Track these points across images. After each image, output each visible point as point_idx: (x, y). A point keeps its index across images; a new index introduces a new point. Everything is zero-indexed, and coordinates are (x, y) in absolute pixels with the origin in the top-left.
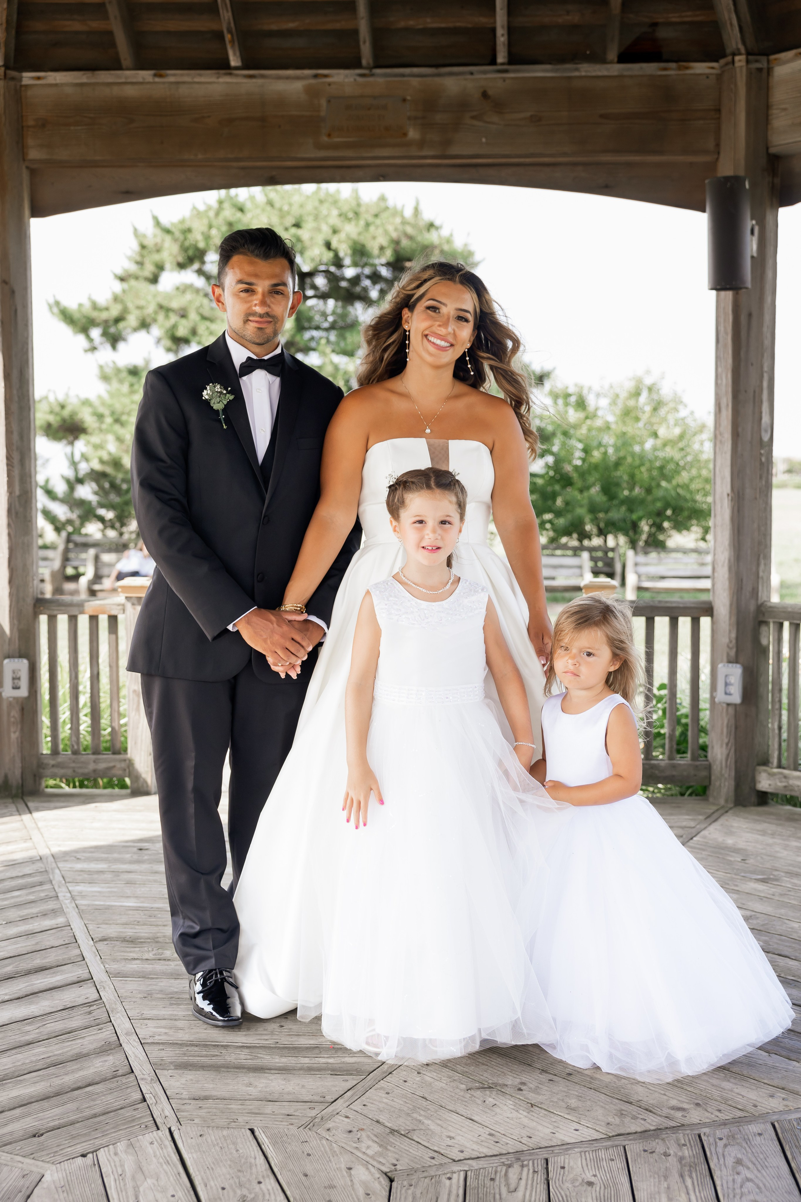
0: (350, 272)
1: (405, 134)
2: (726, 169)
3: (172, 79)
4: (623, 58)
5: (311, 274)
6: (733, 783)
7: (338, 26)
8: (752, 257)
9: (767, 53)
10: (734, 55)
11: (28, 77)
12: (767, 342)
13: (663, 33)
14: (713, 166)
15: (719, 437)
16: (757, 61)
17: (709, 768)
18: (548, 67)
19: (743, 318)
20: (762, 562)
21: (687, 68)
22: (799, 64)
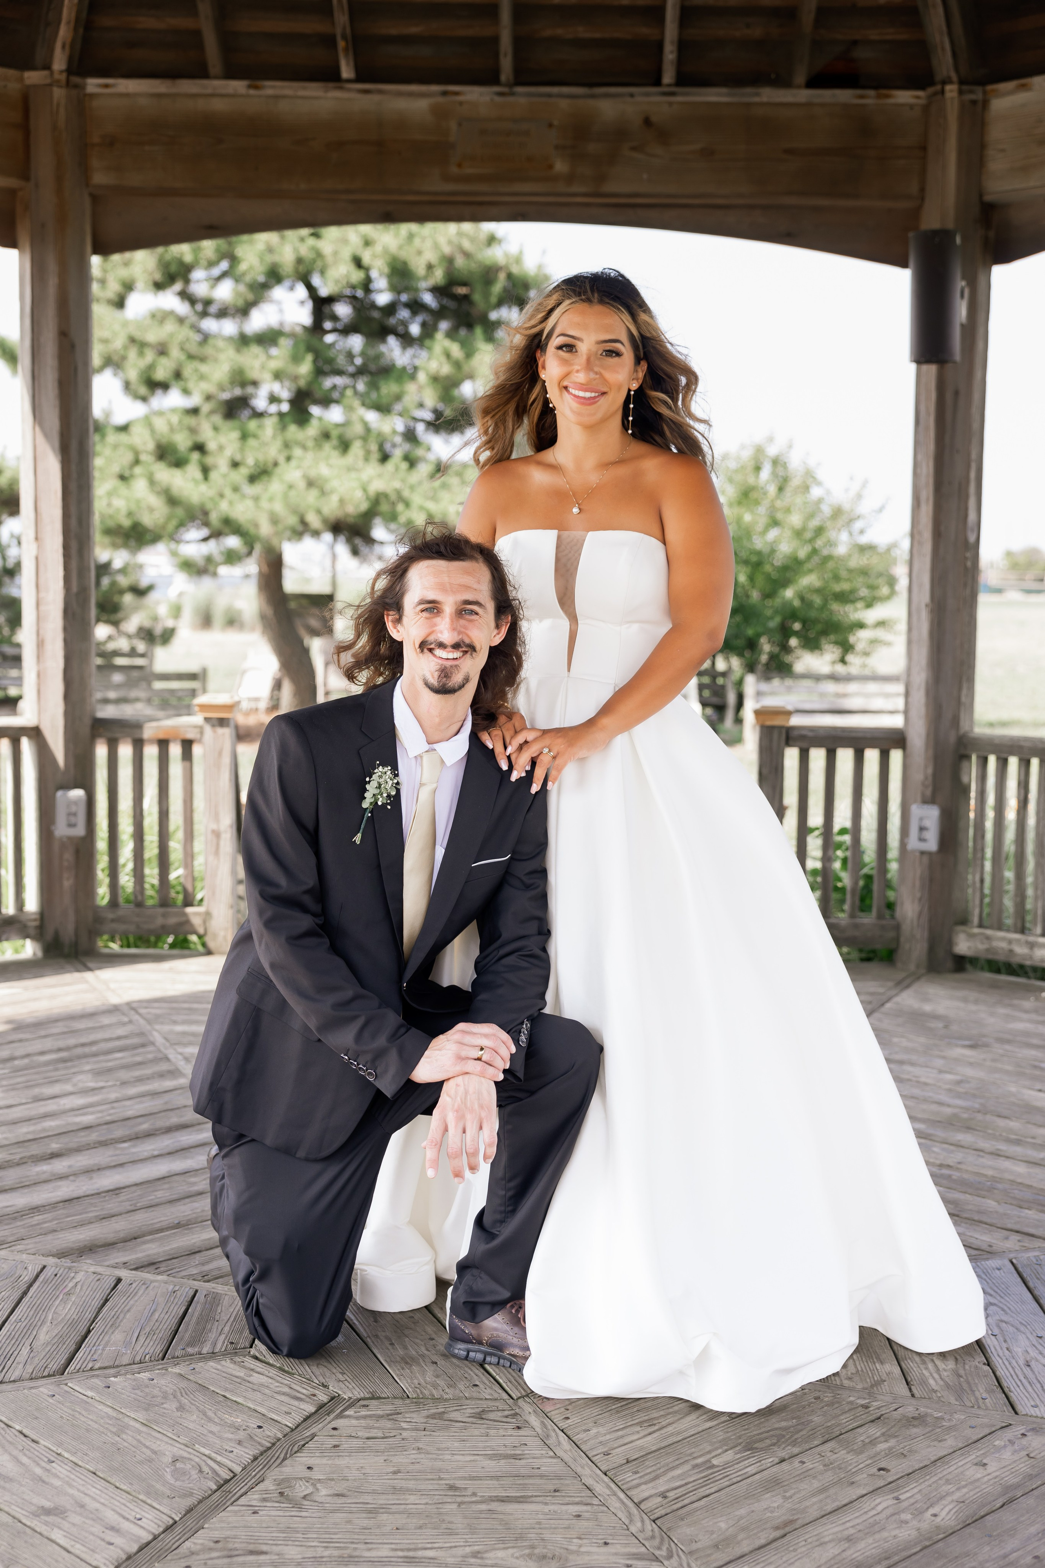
0: (383, 298)
1: (551, 167)
2: (931, 221)
3: (270, 92)
4: (814, 82)
6: (925, 945)
7: (472, 33)
8: (962, 325)
9: (983, 82)
10: (944, 83)
11: (93, 84)
12: (975, 426)
13: (862, 54)
14: (915, 214)
15: (917, 537)
16: (971, 92)
17: (898, 928)
18: (724, 90)
19: (949, 396)
20: (965, 685)
21: (888, 96)
22: (1022, 97)
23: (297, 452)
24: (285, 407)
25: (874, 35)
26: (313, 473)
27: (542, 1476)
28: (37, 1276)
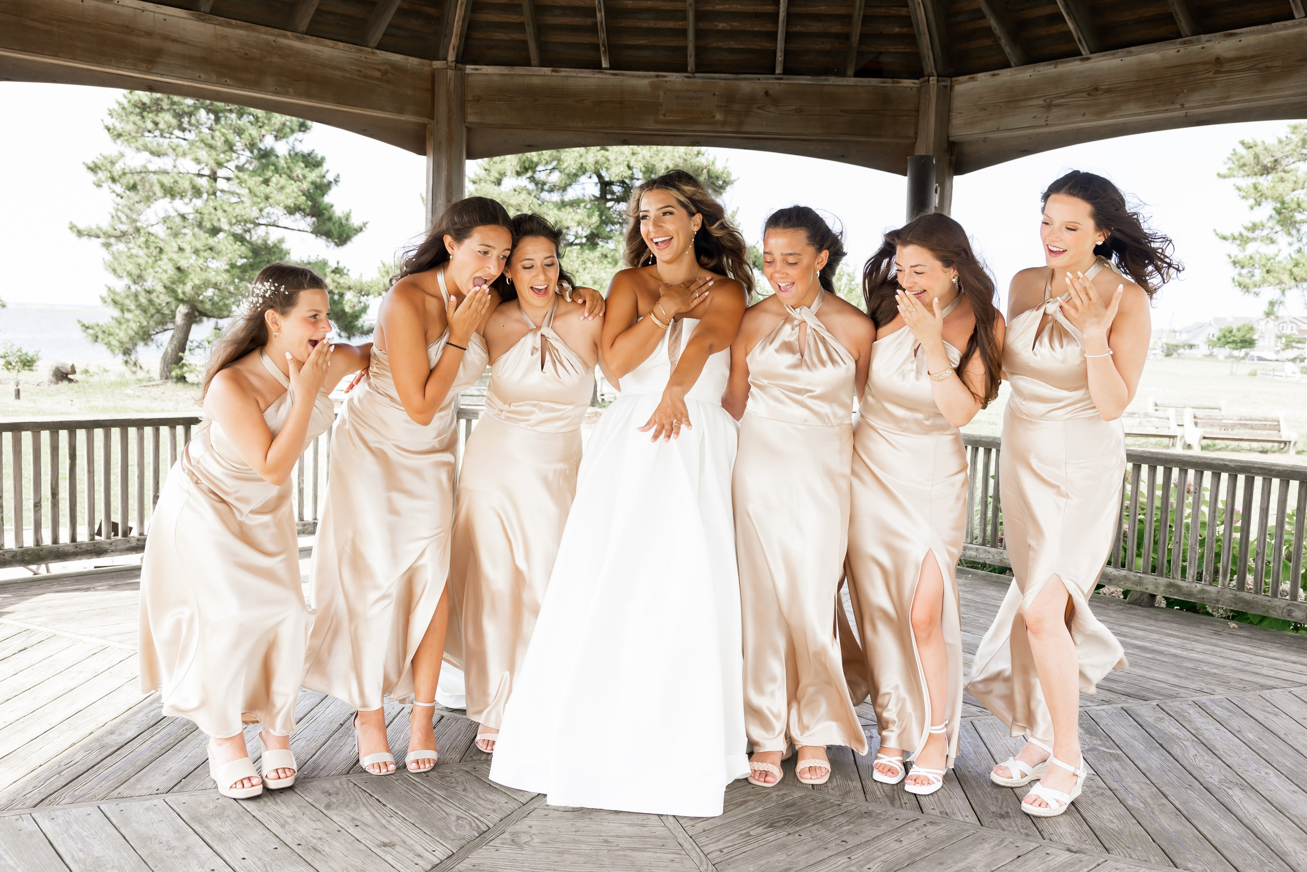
1: (714, 117)
2: (920, 151)
3: (563, 74)
4: (856, 75)
5: (611, 183)
7: (672, 44)
9: (951, 76)
10: (929, 76)
11: (469, 68)
13: (884, 59)
14: (912, 146)
16: (944, 81)
18: (809, 77)
21: (899, 83)
22: (971, 84)
23: (589, 264)
24: (584, 240)
25: (892, 49)
26: (597, 276)
27: (656, 837)
28: (399, 713)
